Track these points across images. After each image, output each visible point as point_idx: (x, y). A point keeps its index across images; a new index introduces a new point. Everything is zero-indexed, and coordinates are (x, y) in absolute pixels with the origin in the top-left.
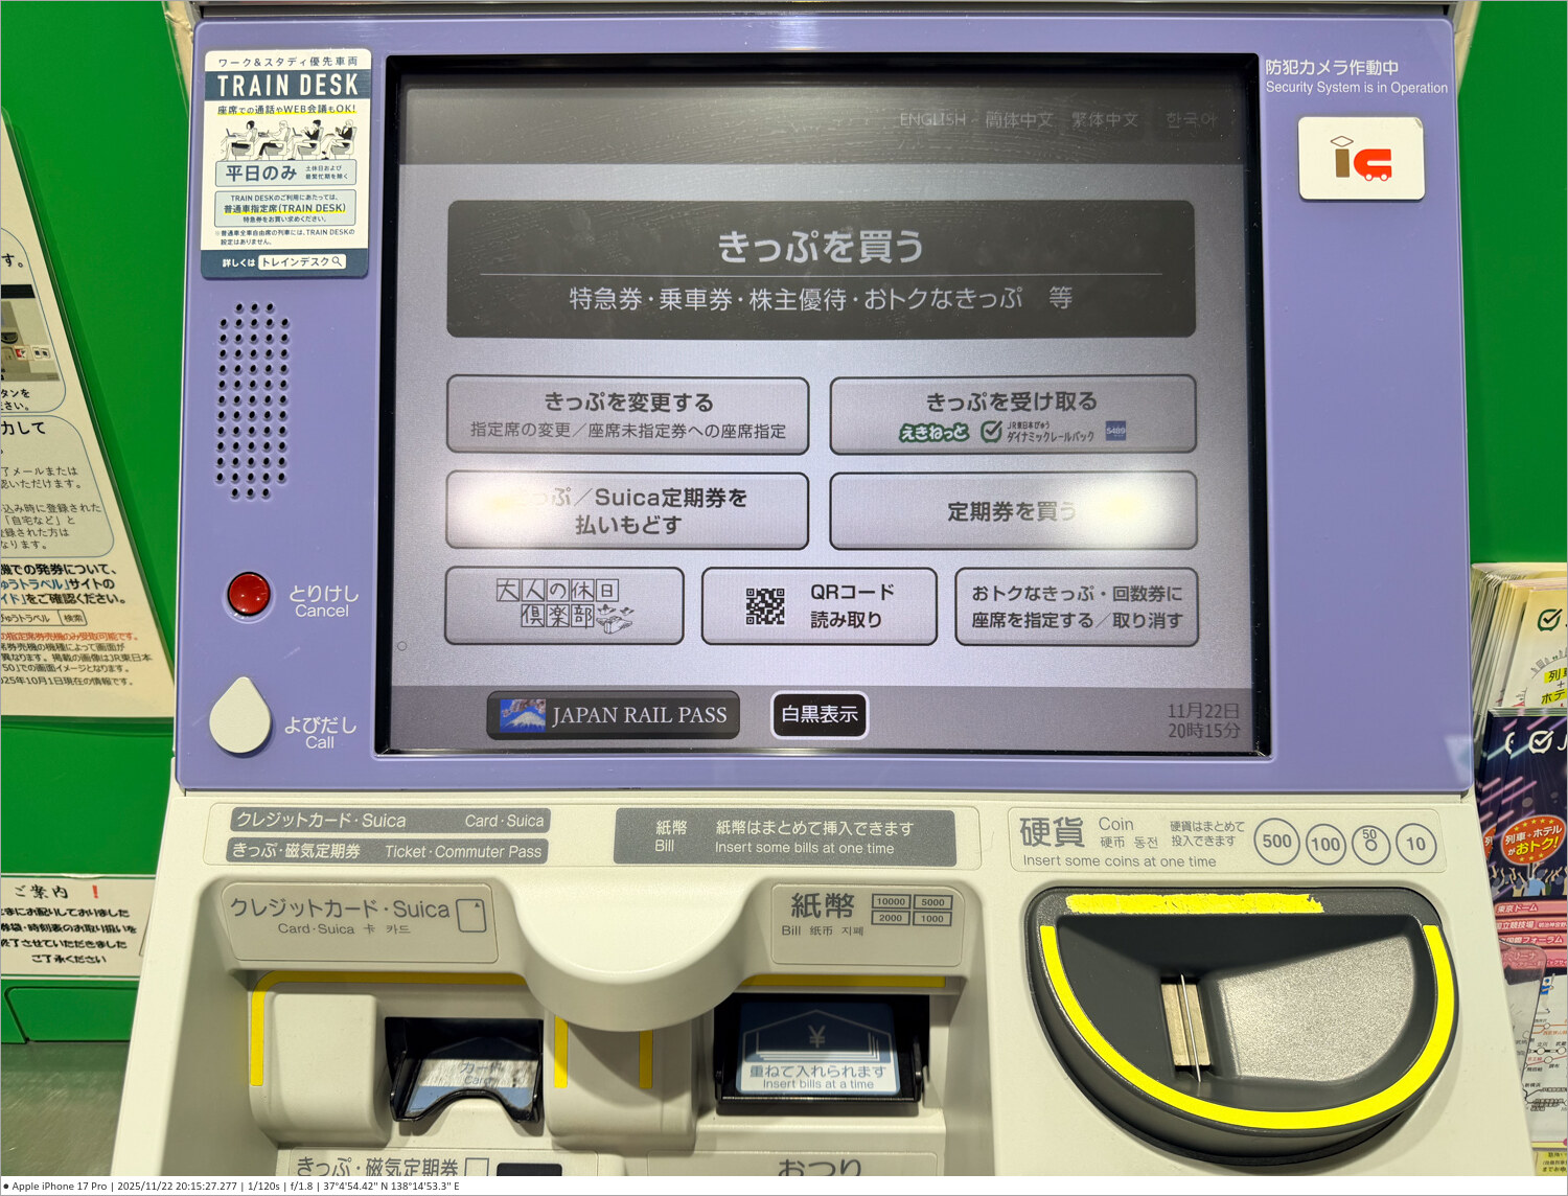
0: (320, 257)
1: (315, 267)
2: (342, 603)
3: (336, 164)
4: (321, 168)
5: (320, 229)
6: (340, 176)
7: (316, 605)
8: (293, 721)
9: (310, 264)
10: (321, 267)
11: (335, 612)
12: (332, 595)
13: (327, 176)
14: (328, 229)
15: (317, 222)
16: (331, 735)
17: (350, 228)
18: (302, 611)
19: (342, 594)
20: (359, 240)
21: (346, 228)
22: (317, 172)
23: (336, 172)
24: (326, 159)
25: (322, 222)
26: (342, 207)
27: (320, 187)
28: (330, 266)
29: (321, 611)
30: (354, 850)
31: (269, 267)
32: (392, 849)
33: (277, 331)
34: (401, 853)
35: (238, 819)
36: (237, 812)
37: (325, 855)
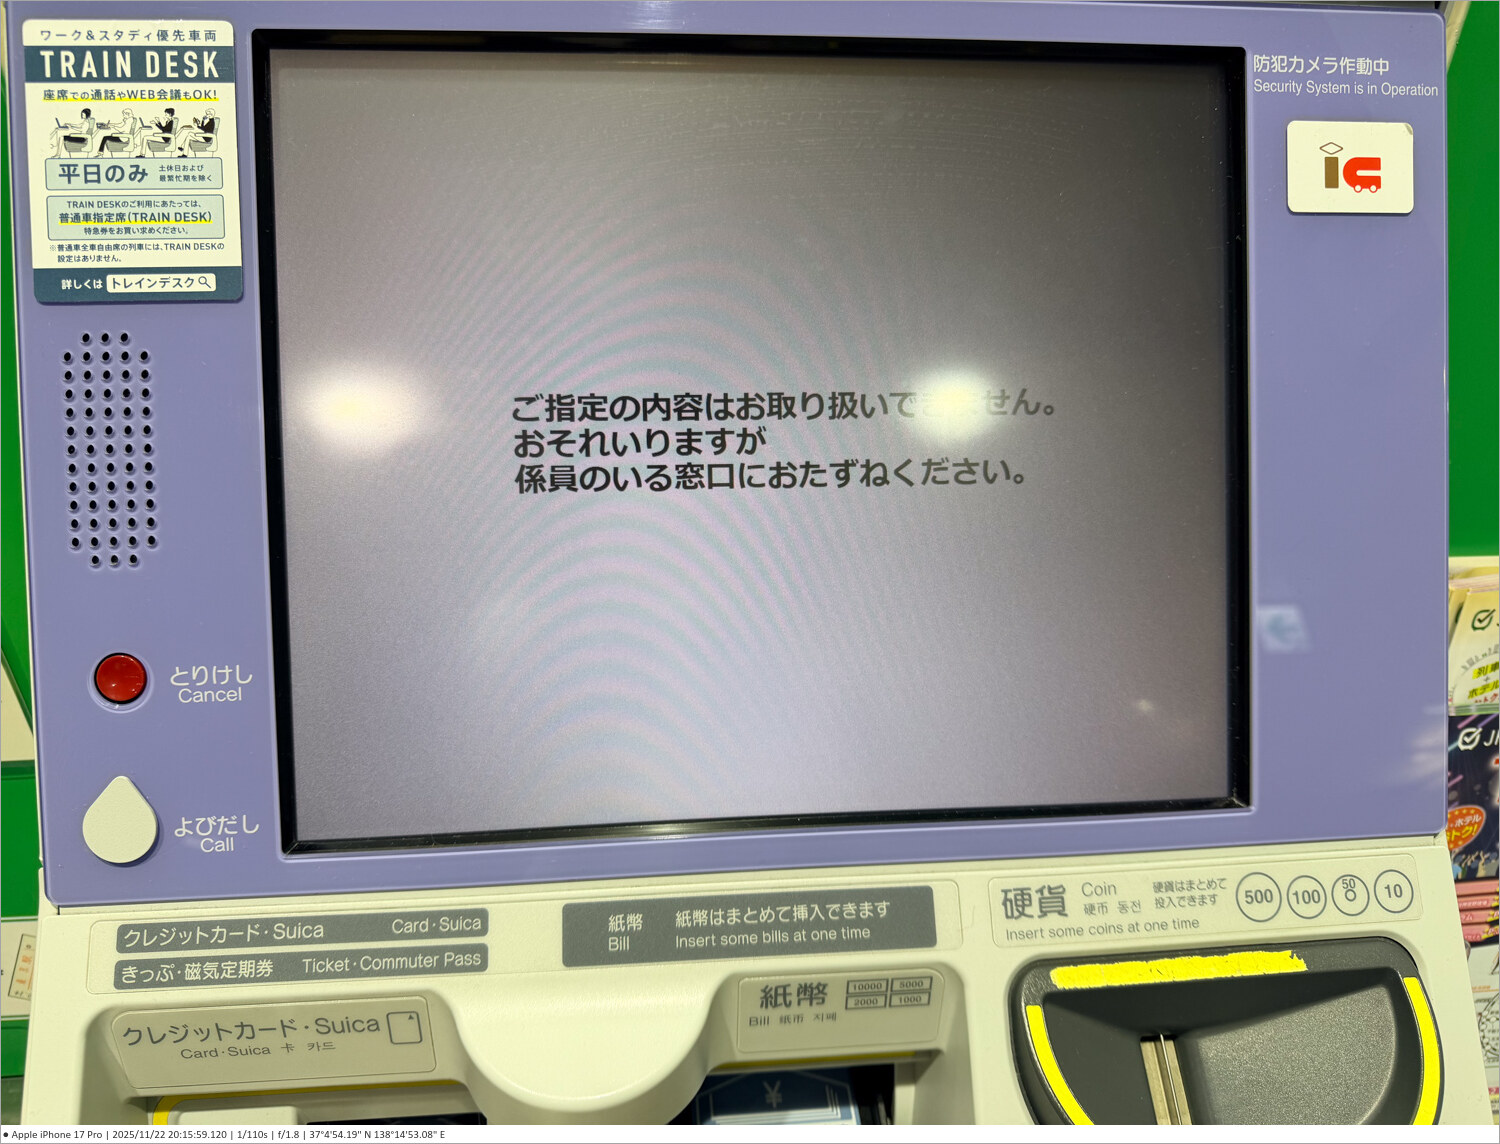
0: (183, 277)
1: (178, 289)
2: (233, 685)
3: (196, 163)
4: (178, 168)
5: (181, 242)
6: (202, 178)
7: (203, 689)
8: (184, 823)
9: (172, 285)
10: (185, 289)
11: (225, 696)
12: (221, 677)
13: (186, 178)
14: (192, 242)
15: (177, 235)
16: (230, 836)
17: (218, 242)
18: (186, 696)
19: (232, 675)
20: (231, 255)
21: (213, 241)
22: (173, 173)
23: (197, 173)
24: (184, 156)
25: (183, 235)
26: (207, 216)
27: (178, 191)
28: (197, 288)
29: (209, 695)
30: (266, 967)
31: (120, 289)
32: (311, 964)
33: (135, 366)
34: (321, 967)
35: (125, 937)
36: (123, 930)
37: (231, 974)
